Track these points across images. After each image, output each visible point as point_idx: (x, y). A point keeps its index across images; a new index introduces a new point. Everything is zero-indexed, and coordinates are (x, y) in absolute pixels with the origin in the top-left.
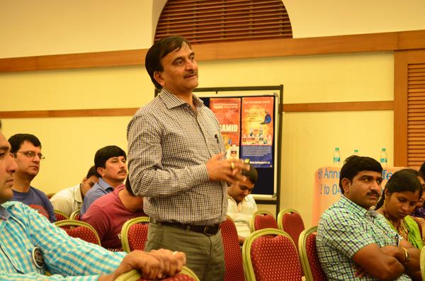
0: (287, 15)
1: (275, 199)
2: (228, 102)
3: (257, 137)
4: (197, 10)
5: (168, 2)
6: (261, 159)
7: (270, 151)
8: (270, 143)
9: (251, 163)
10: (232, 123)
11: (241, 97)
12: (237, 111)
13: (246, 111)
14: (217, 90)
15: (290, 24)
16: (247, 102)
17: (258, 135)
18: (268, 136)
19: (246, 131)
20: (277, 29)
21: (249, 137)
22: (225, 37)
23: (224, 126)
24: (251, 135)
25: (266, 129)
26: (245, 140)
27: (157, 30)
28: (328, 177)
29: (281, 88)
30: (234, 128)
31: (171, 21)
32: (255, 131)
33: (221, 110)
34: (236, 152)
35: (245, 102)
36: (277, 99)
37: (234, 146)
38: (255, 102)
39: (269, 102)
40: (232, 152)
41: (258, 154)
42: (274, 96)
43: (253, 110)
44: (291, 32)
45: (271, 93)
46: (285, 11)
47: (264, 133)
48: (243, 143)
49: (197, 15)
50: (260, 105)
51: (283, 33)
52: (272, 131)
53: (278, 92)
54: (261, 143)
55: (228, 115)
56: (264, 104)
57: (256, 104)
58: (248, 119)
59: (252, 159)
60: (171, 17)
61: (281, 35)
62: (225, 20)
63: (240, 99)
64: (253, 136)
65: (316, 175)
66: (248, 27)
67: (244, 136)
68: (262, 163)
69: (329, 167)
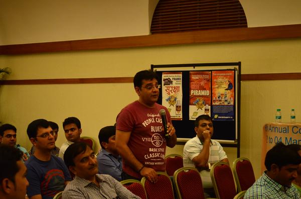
0: (243, 11)
1: (236, 143)
2: (202, 74)
3: (223, 99)
4: (180, 8)
5: (160, 1)
6: (226, 115)
7: (232, 109)
8: (232, 103)
9: (219, 117)
10: (205, 89)
11: (211, 71)
12: (208, 81)
13: (215, 80)
14: (194, 65)
15: (245, 17)
16: (215, 74)
17: (223, 98)
18: (231, 99)
19: (215, 95)
20: (237, 20)
21: (217, 99)
22: (200, 26)
23: (200, 91)
24: (219, 98)
25: (229, 93)
26: (215, 101)
27: (153, 22)
28: (272, 131)
29: (239, 64)
30: (207, 93)
31: (162, 15)
32: (222, 94)
33: (197, 79)
34: (208, 110)
35: (214, 74)
36: (236, 72)
37: (207, 105)
38: (221, 74)
39: (231, 74)
40: (206, 110)
41: (223, 111)
42: (234, 70)
43: (220, 80)
44: (246, 23)
45: (232, 67)
46: (242, 8)
47: (228, 96)
48: (213, 103)
49: (180, 11)
50: (225, 76)
51: (241, 23)
52: (233, 95)
53: (237, 67)
54: (226, 103)
55: (202, 83)
56: (227, 75)
57: (222, 76)
58: (216, 86)
59: (220, 114)
60: (162, 12)
61: (239, 25)
62: (200, 15)
63: (210, 72)
64: (220, 99)
65: (264, 128)
66: (216, 19)
67: (214, 99)
68: (227, 117)
69: (272, 124)
